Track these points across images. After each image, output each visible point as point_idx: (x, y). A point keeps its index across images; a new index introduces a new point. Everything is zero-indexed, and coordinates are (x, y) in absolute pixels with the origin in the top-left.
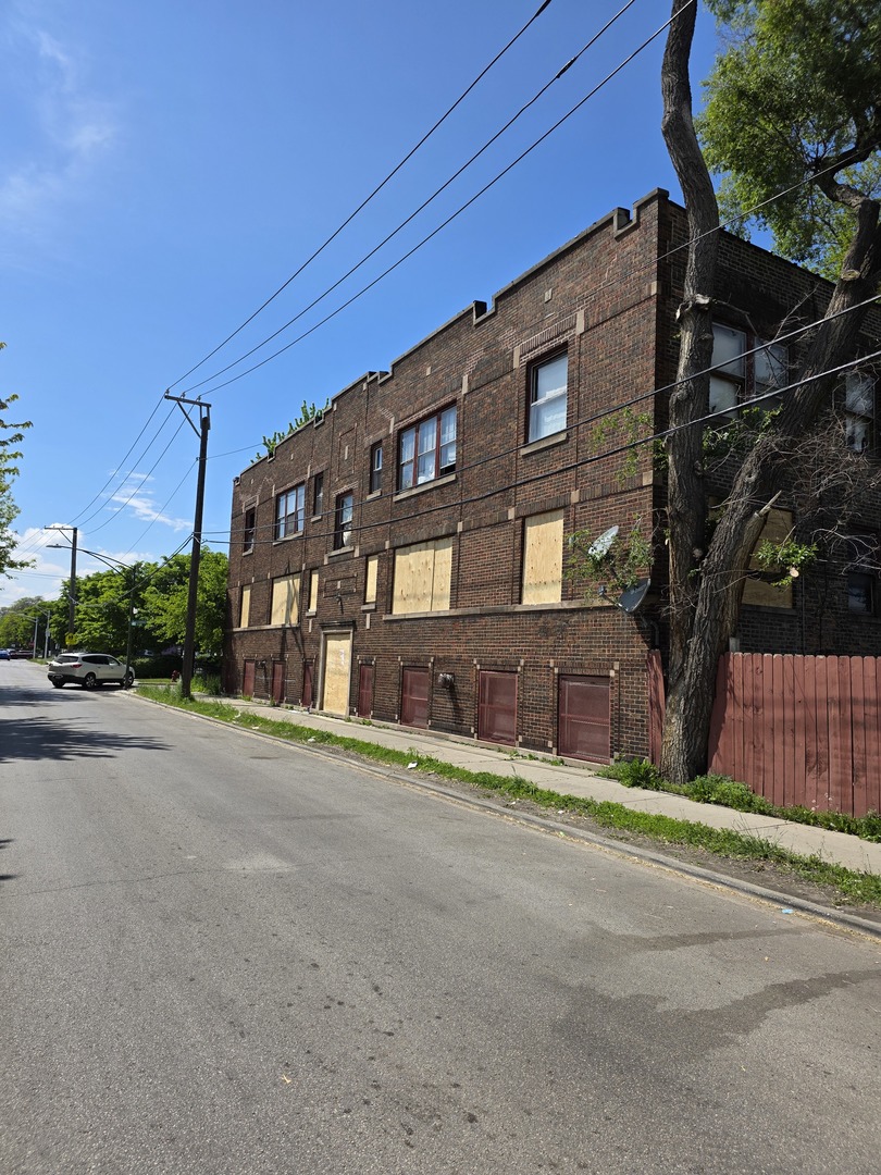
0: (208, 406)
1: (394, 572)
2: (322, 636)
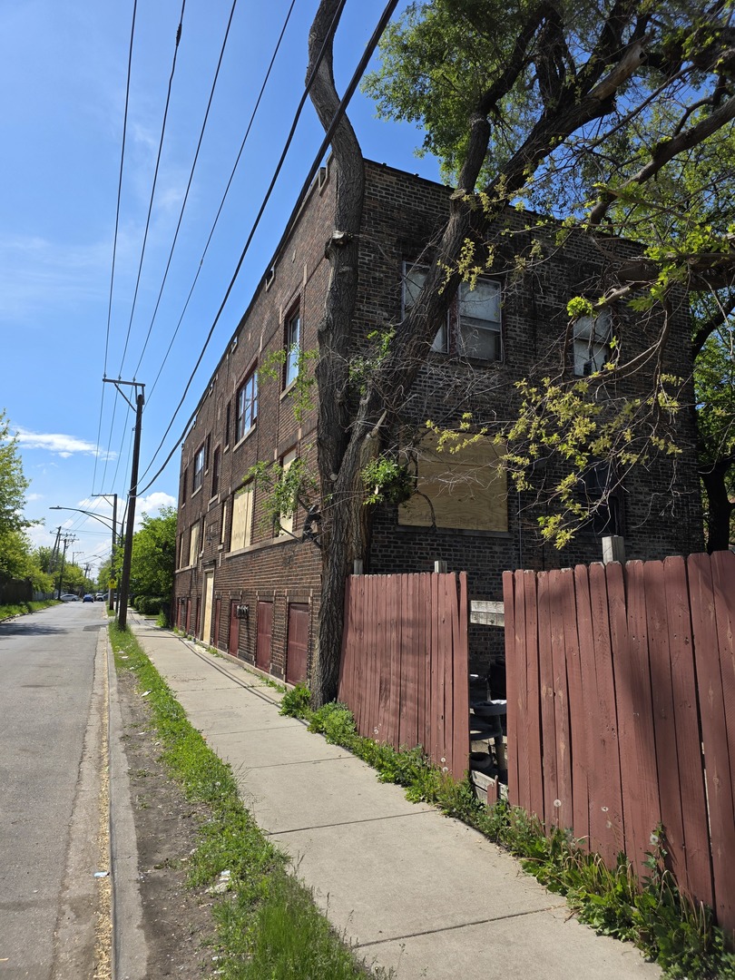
0: (143, 385)
1: (232, 514)
2: (204, 575)
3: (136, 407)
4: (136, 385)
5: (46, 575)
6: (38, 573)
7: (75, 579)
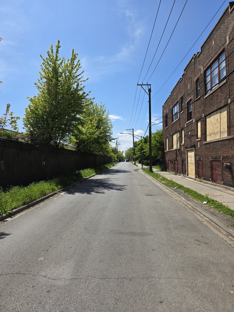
1: (206, 125)
2: (186, 151)
3: (148, 93)
4: (148, 85)
5: (115, 155)
6: (112, 154)
7: (120, 156)
